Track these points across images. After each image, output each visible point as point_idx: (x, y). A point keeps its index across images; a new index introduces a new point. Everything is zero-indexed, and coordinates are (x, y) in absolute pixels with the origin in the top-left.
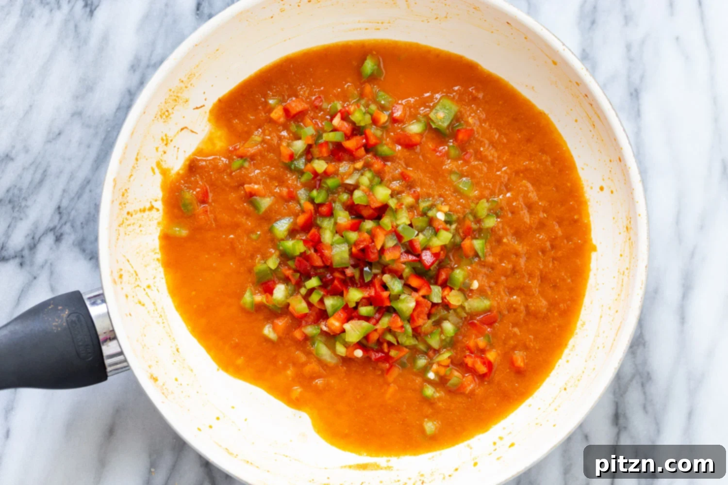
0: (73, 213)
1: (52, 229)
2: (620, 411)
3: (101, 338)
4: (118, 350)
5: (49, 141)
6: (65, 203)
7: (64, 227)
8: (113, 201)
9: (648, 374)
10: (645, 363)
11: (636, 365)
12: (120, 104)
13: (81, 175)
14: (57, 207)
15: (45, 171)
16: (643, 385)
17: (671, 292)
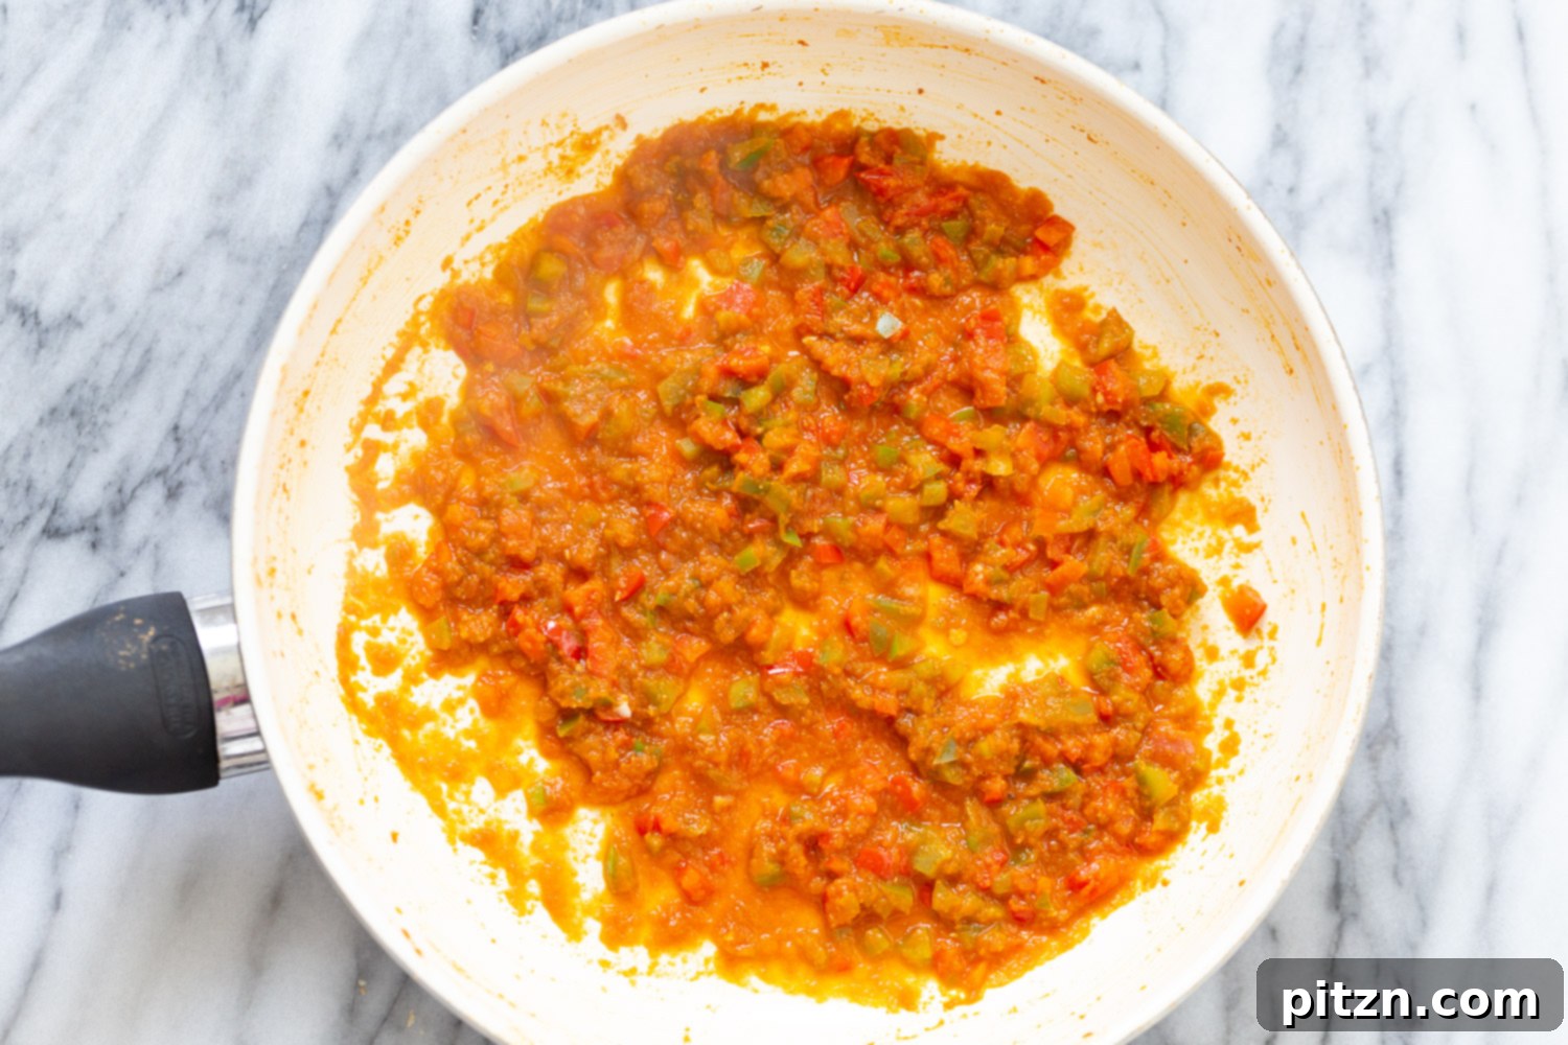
0: (205, 440)
1: (161, 473)
2: (1344, 879)
3: (217, 697)
4: (250, 725)
5: (157, 289)
6: (188, 419)
7: (185, 468)
8: (274, 413)
9: (1404, 803)
10: (1397, 779)
11: (1378, 785)
12: (309, 214)
13: (224, 361)
14: (172, 426)
15: (148, 351)
16: (1392, 826)
17: (1454, 634)
